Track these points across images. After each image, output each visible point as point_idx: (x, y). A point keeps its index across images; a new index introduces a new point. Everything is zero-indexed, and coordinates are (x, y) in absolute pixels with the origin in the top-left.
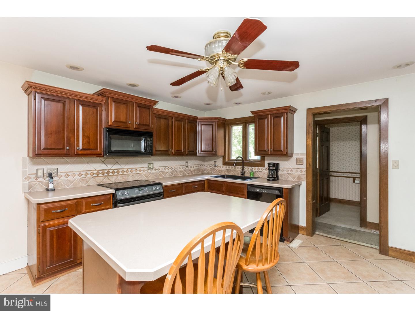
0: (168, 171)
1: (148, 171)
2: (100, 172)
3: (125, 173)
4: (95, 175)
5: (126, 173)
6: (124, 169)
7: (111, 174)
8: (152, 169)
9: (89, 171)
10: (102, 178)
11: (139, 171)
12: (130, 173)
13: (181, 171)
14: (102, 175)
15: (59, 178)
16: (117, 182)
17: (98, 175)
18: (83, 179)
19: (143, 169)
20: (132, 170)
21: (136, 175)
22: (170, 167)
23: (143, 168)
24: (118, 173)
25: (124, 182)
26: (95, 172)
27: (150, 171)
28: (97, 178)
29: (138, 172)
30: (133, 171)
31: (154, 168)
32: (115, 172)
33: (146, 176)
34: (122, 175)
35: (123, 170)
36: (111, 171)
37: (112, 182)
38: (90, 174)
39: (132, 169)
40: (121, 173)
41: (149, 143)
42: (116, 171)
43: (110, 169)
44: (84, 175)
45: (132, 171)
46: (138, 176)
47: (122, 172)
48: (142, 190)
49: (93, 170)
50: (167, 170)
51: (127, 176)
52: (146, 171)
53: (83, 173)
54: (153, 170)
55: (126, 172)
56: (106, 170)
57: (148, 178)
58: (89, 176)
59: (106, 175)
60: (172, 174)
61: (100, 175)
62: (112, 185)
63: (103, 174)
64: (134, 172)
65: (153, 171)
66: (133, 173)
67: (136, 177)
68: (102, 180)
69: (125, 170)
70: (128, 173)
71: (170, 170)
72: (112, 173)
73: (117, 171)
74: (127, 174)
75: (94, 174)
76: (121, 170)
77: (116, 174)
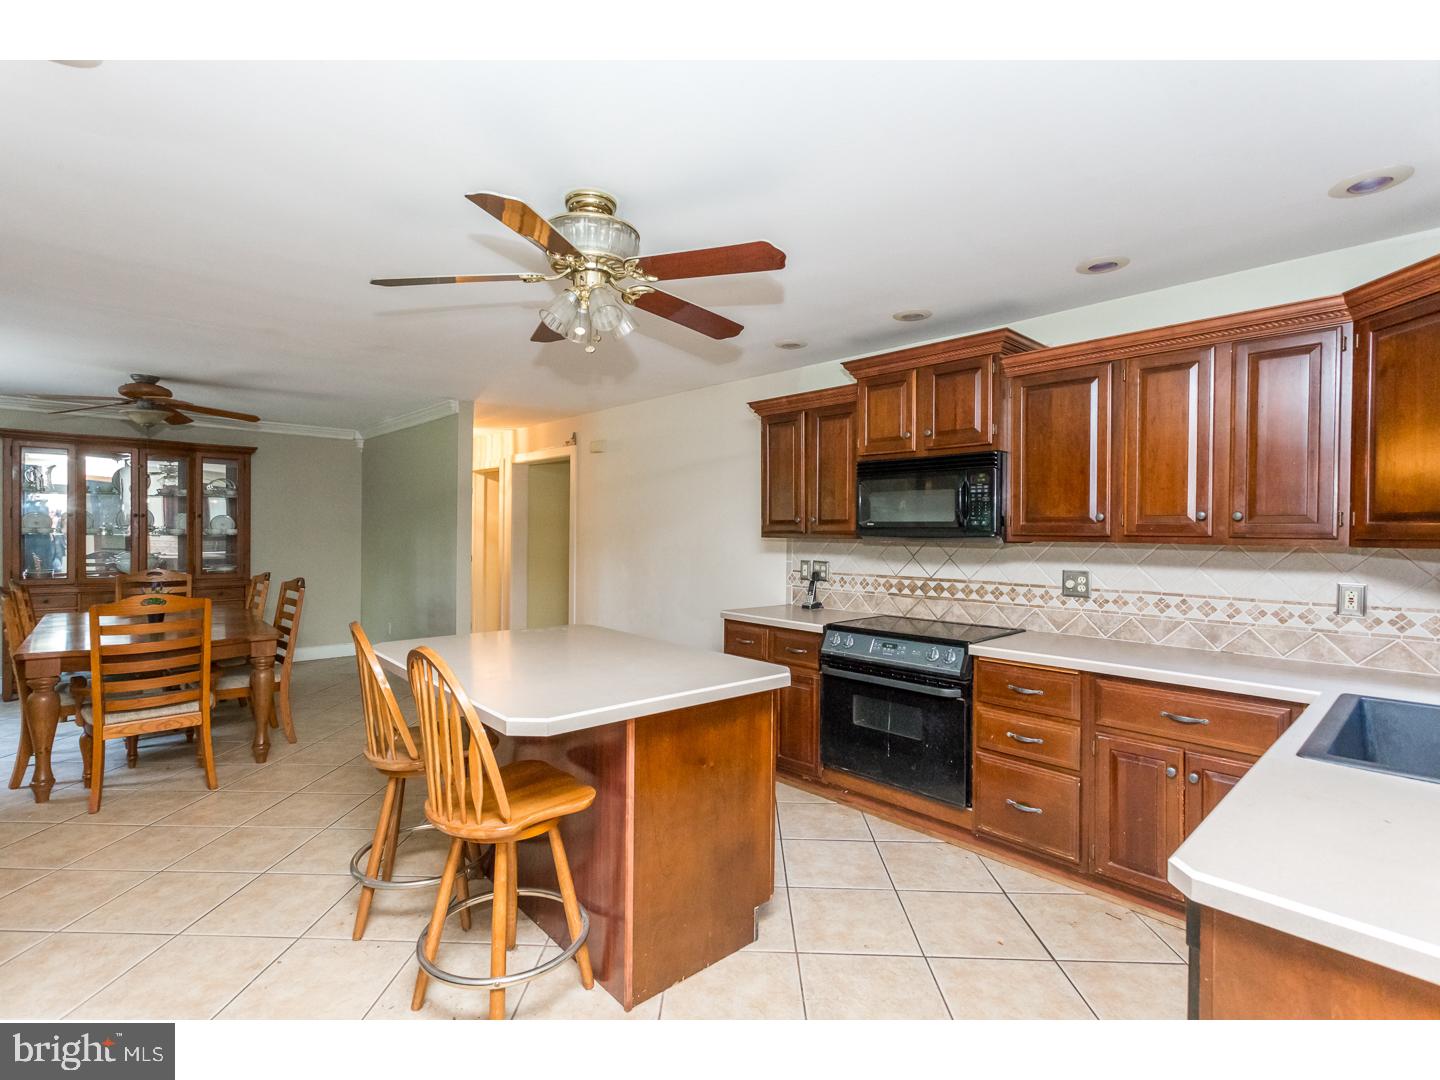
0: (1180, 617)
1: (1064, 603)
2: (906, 582)
3: (974, 596)
4: (894, 590)
5: (978, 598)
6: (970, 582)
7: (932, 593)
8: (1086, 596)
9: (882, 576)
10: (909, 601)
11: (1025, 595)
12: (989, 597)
13: (1284, 635)
14: (910, 593)
15: (832, 585)
16: (948, 619)
17: (900, 590)
18: (870, 596)
19: (1042, 591)
20: (997, 589)
21: (1014, 611)
22: (1195, 603)
23: (1044, 587)
24: (953, 594)
25: (972, 625)
26: (894, 582)
27: (1072, 602)
28: (898, 598)
29: (1021, 600)
30: (1001, 594)
31: (1094, 595)
32: (943, 589)
33: (1054, 623)
34: (963, 600)
35: (967, 587)
36: (932, 584)
37: (934, 618)
38: (884, 585)
39: (1000, 587)
40: (960, 595)
41: (977, 494)
42: (946, 585)
43: (931, 579)
44: (873, 585)
45: (997, 593)
46: (1021, 616)
47: (963, 591)
48: (895, 647)
49: (891, 577)
50: (1173, 612)
51: (981, 607)
52: (1056, 603)
53: (870, 580)
54: (1091, 601)
55: (977, 592)
56: (919, 579)
57: (1066, 630)
58: (881, 589)
59: (919, 592)
60: (1214, 638)
61: (906, 591)
62: (936, 624)
63: (913, 590)
64: (1005, 599)
65: (1090, 605)
66: (1002, 599)
67: (1014, 617)
68: (910, 608)
69: (974, 587)
70: (982, 596)
71: (1195, 614)
72: (935, 589)
73: (949, 587)
74: (979, 601)
75: (891, 586)
76: (960, 586)
77: (946, 594)
